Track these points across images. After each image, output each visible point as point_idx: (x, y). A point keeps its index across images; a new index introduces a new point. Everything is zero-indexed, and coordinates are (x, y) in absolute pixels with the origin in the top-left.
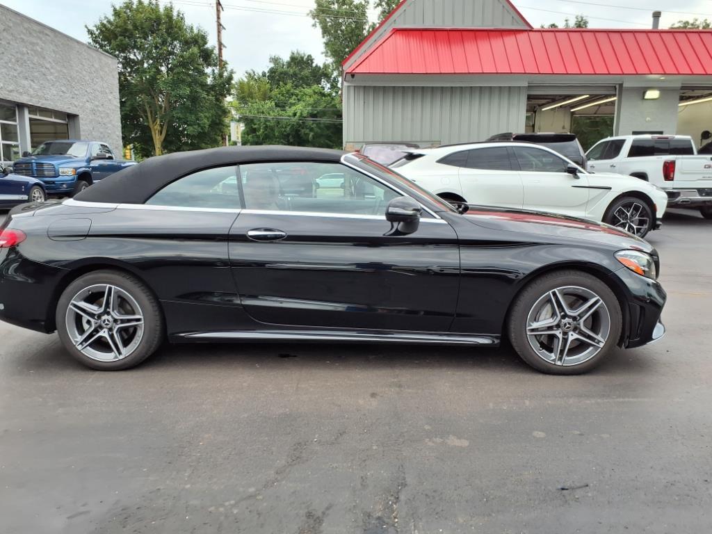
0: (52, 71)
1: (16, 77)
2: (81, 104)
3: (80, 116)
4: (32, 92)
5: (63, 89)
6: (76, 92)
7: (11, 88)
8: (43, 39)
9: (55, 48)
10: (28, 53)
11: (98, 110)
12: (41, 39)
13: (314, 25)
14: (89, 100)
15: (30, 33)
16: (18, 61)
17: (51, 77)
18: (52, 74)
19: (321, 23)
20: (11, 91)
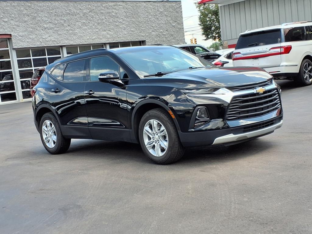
0: (123, 22)
1: (97, 32)
2: (147, 34)
3: (146, 40)
4: (108, 36)
5: (132, 30)
6: (143, 29)
7: (94, 38)
8: (117, 8)
9: (126, 10)
10: (106, 18)
11: (163, 34)
12: (115, 9)
14: (154, 30)
15: (108, 8)
16: (99, 24)
17: (124, 26)
18: (123, 24)
20: (94, 39)
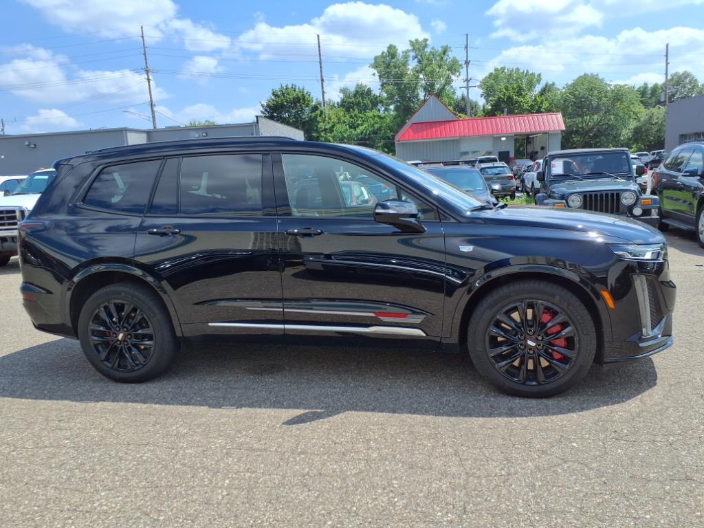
13: (374, 74)
19: (378, 72)
